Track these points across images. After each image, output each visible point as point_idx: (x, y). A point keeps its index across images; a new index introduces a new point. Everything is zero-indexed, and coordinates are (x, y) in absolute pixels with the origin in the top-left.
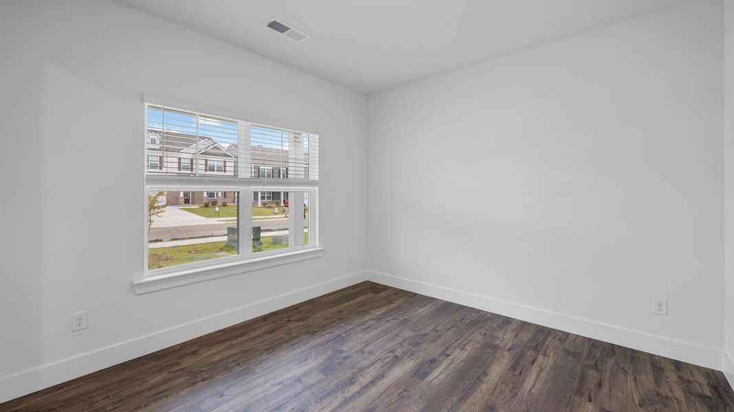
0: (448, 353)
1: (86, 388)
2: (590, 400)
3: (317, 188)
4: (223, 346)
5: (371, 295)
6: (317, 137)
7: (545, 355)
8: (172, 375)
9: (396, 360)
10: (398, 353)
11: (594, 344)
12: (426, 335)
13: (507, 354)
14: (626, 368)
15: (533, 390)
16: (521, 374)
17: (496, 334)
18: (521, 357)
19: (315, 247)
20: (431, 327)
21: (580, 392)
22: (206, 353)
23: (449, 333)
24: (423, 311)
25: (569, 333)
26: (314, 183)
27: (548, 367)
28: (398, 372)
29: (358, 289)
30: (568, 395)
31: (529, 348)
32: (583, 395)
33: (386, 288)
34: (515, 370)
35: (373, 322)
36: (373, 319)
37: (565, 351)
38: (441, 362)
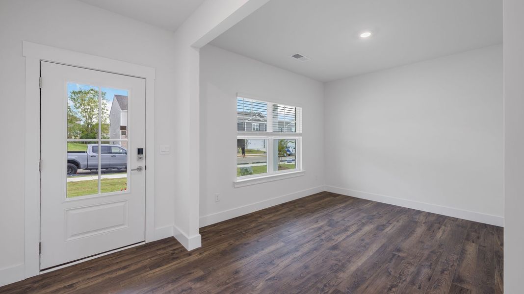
0: (391, 222)
1: (225, 226)
2: (473, 242)
3: (301, 137)
4: (273, 215)
5: (332, 198)
6: (301, 109)
7: (445, 226)
8: (258, 224)
9: (364, 224)
10: (364, 221)
11: (473, 224)
12: (374, 215)
13: (423, 225)
14: (493, 233)
15: (442, 238)
16: (433, 232)
17: (414, 217)
18: (432, 226)
19: (300, 170)
20: (376, 212)
21: (467, 239)
22: (267, 217)
23: (387, 215)
24: (367, 206)
25: (457, 218)
26: (300, 135)
27: (448, 230)
28: (367, 229)
29: (322, 195)
30: (461, 240)
31: (436, 223)
32: (469, 240)
33: (339, 195)
34: (430, 230)
35: (342, 209)
36: (340, 208)
37: (457, 225)
38: (388, 226)
